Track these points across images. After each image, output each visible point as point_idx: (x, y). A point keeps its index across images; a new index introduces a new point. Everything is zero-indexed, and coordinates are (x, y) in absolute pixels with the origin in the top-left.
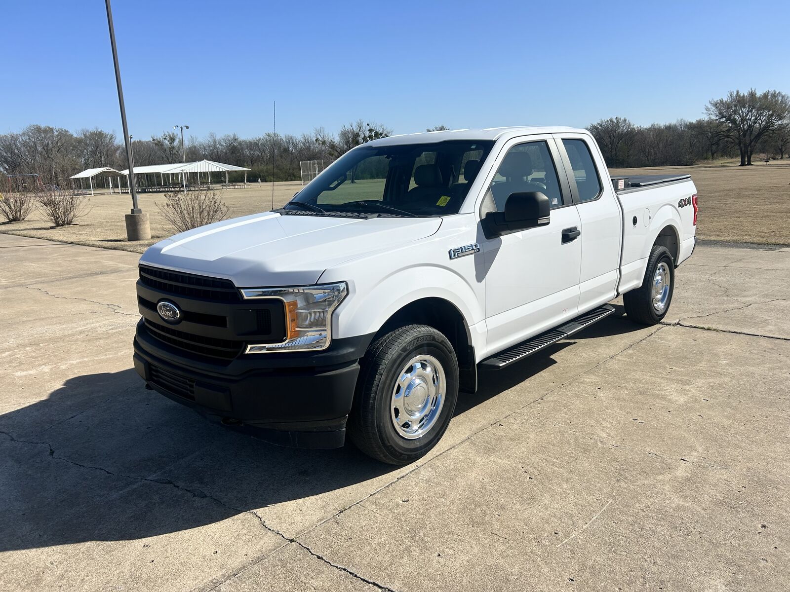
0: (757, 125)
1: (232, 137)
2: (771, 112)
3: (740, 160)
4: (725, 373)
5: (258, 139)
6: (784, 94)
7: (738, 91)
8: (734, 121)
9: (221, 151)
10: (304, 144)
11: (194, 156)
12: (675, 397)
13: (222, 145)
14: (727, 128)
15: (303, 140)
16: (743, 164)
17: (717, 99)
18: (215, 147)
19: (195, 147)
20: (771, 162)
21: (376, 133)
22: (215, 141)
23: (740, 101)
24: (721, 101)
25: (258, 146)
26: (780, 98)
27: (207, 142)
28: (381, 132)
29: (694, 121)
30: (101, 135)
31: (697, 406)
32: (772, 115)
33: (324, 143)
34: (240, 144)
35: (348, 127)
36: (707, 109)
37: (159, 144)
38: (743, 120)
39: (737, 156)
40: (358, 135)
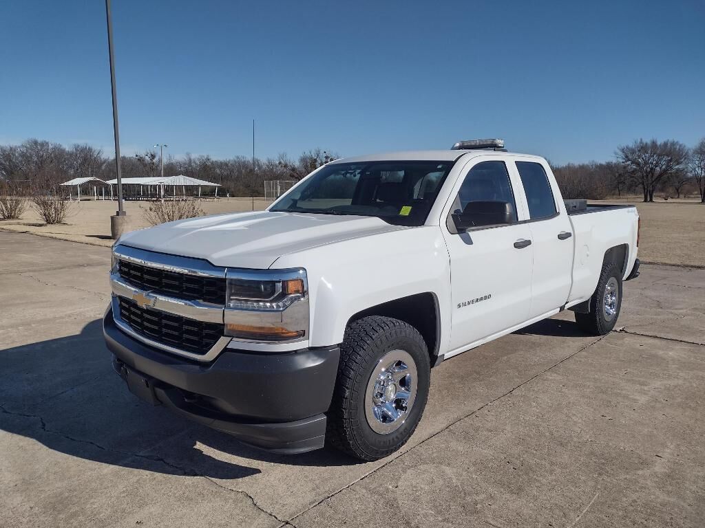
0: (658, 169)
1: (206, 157)
2: (669, 158)
3: (643, 196)
5: (228, 160)
6: (681, 143)
7: (641, 140)
8: (638, 164)
9: (195, 169)
10: (268, 166)
11: (171, 171)
13: (196, 164)
14: (632, 170)
15: (268, 164)
16: (646, 201)
17: (624, 145)
18: (190, 164)
19: (172, 164)
20: (670, 200)
22: (190, 160)
23: (643, 148)
24: (627, 147)
25: (228, 166)
26: (678, 147)
27: (183, 160)
29: (603, 163)
30: (90, 149)
32: (671, 161)
33: (286, 166)
34: (212, 163)
35: (308, 154)
36: (616, 153)
37: (141, 160)
38: (646, 163)
39: (641, 193)
40: (316, 160)
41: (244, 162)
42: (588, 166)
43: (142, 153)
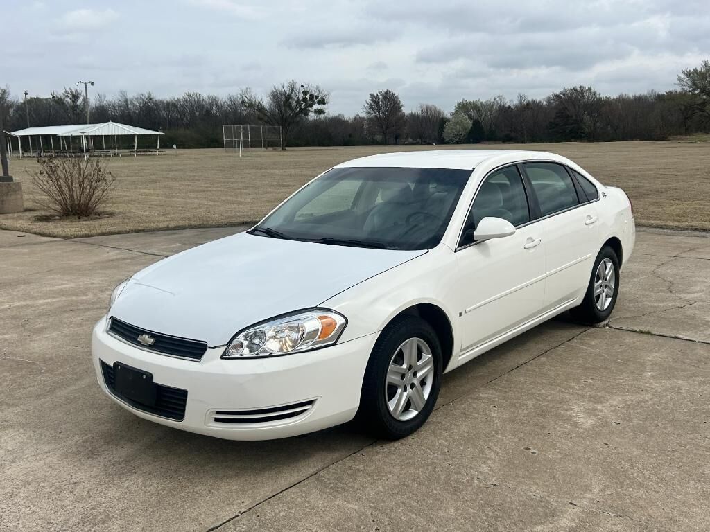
1: (147, 96)
4: (648, 389)
5: (176, 99)
9: (134, 112)
10: (229, 106)
11: (101, 115)
12: (581, 419)
13: (134, 105)
14: (702, 101)
15: (228, 102)
17: (690, 68)
18: (126, 106)
19: (103, 106)
21: (312, 96)
22: (126, 101)
24: (695, 71)
25: (177, 107)
27: (117, 101)
28: (316, 94)
29: (663, 93)
31: (605, 431)
33: (251, 105)
34: (156, 103)
35: (279, 89)
36: (680, 79)
37: (60, 102)
40: (289, 97)
41: (199, 100)
42: (646, 97)
43: (60, 93)
